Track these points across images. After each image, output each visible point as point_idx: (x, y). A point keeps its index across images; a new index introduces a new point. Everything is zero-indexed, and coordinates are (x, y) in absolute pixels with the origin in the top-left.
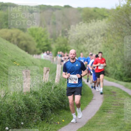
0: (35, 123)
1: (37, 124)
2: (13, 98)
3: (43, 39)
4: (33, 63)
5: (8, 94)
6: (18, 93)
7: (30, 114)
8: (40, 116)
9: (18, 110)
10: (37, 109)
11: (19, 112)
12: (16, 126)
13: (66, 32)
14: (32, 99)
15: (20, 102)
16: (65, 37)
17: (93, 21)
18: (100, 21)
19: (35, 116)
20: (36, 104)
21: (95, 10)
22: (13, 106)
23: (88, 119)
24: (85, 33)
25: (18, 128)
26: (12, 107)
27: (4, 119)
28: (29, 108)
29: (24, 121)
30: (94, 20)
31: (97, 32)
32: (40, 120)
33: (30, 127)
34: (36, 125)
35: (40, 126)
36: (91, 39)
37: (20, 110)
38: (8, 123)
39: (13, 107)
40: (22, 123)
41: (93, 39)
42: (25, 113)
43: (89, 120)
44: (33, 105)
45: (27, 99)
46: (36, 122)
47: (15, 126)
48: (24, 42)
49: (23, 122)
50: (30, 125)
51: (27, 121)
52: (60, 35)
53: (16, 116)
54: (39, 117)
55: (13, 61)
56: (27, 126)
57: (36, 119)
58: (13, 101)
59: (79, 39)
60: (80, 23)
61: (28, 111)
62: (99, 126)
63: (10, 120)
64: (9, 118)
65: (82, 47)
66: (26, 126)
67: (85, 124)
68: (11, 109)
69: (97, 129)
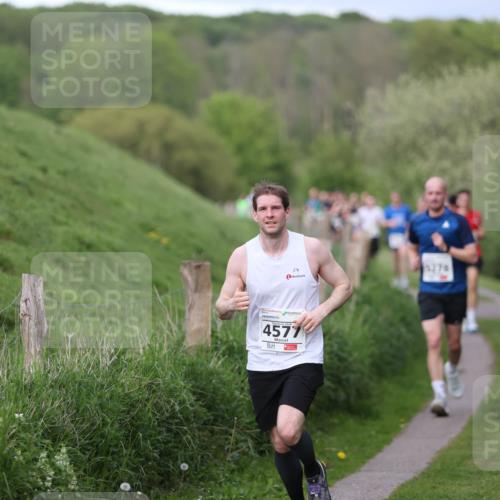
0: (233, 466)
1: (241, 470)
2: (147, 370)
3: (262, 143)
4: (223, 234)
5: (128, 356)
6: (165, 351)
7: (212, 432)
8: (252, 438)
9: (167, 415)
10: (239, 410)
11: (172, 423)
12: (161, 478)
13: (349, 114)
14: (218, 374)
15: (172, 385)
16: (346, 135)
17: (451, 73)
18: (479, 70)
19: (232, 440)
20: (237, 393)
21: (460, 27)
22: (148, 400)
23: (438, 448)
24: (423, 118)
25: (167, 483)
26: (146, 405)
27: (111, 449)
28: (209, 408)
29: (192, 459)
30: (454, 69)
31: (466, 112)
32: (252, 452)
33: (215, 480)
34: (236, 473)
35: (252, 478)
36: (444, 141)
37: (173, 416)
38: (128, 465)
39: (149, 405)
40: (184, 467)
41: (453, 139)
42: (195, 425)
43: (438, 452)
44: (224, 395)
45: (201, 374)
46: (236, 462)
47: (158, 478)
48: (189, 156)
49: (186, 462)
50: (214, 471)
51: (202, 457)
52: (327, 126)
53: (159, 438)
54: (246, 441)
55: (147, 228)
56: (202, 479)
57: (238, 449)
58: (146, 381)
59: (397, 141)
60: (403, 78)
61: (205, 418)
62: (480, 473)
63: (138, 454)
64: (135, 447)
65: (410, 173)
66: (200, 476)
67: (423, 466)
68: (141, 410)
69: (470, 485)
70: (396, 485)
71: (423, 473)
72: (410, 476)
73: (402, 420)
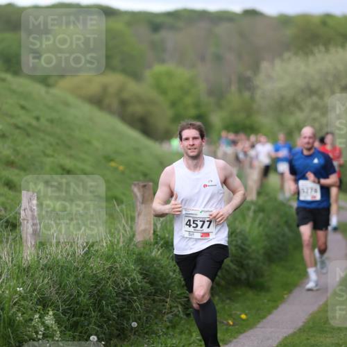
0: (169, 324)
1: (173, 327)
2: (108, 258)
5: (95, 248)
6: (121, 244)
7: (154, 300)
8: (181, 304)
9: (122, 289)
10: (172, 286)
11: (126, 295)
12: (118, 333)
13: (249, 80)
14: (158, 260)
15: (126, 268)
16: (247, 95)
17: (320, 52)
18: (340, 50)
19: (168, 306)
20: (171, 274)
21: (326, 20)
22: (109, 278)
24: (300, 83)
25: (123, 336)
26: (107, 282)
27: (84, 312)
28: (152, 284)
29: (140, 320)
30: (322, 48)
31: (330, 79)
32: (181, 315)
33: (156, 334)
34: (170, 329)
35: (182, 332)
37: (127, 289)
39: (110, 282)
41: (321, 97)
42: (142, 296)
43: (311, 314)
44: (162, 275)
45: (146, 260)
46: (171, 322)
49: (136, 321)
50: (155, 328)
51: (147, 318)
52: (233, 88)
53: (117, 305)
54: (177, 307)
55: (109, 159)
56: (147, 333)
57: (171, 312)
58: (108, 265)
60: (286, 55)
61: (149, 291)
62: (340, 329)
63: (102, 316)
65: (291, 121)
66: (145, 331)
69: (333, 337)
70: (281, 337)
71: (300, 329)
72: (291, 331)
73: (286, 292)
